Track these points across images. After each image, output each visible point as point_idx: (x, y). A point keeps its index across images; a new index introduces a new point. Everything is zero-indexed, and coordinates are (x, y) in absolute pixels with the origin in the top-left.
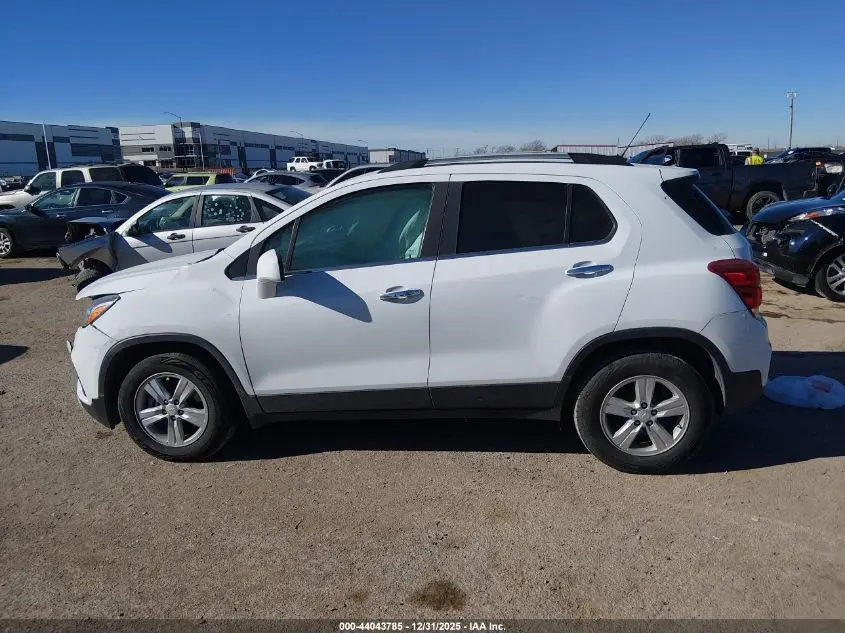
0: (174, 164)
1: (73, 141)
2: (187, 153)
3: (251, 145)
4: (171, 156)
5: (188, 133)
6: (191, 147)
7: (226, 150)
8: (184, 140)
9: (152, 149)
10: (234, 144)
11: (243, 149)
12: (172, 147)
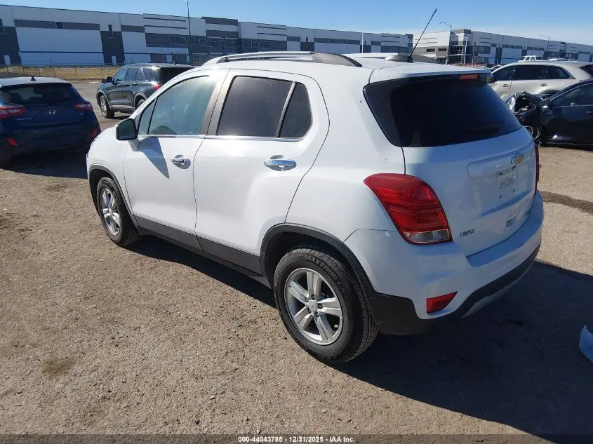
0: (446, 61)
1: (383, 44)
2: (457, 53)
3: (507, 46)
4: (445, 55)
5: (461, 37)
6: (461, 48)
7: (487, 50)
8: (457, 43)
9: (433, 50)
10: (494, 45)
11: (501, 48)
12: (448, 48)
